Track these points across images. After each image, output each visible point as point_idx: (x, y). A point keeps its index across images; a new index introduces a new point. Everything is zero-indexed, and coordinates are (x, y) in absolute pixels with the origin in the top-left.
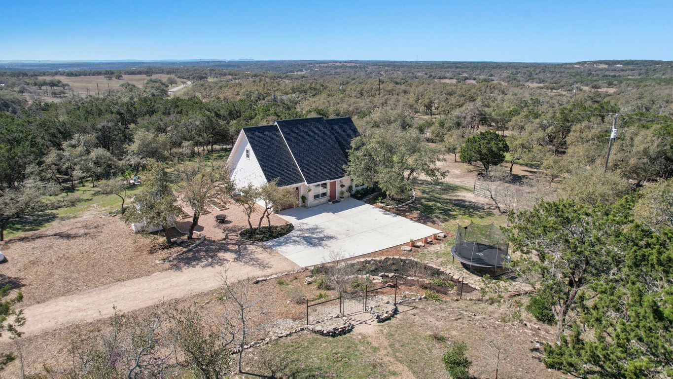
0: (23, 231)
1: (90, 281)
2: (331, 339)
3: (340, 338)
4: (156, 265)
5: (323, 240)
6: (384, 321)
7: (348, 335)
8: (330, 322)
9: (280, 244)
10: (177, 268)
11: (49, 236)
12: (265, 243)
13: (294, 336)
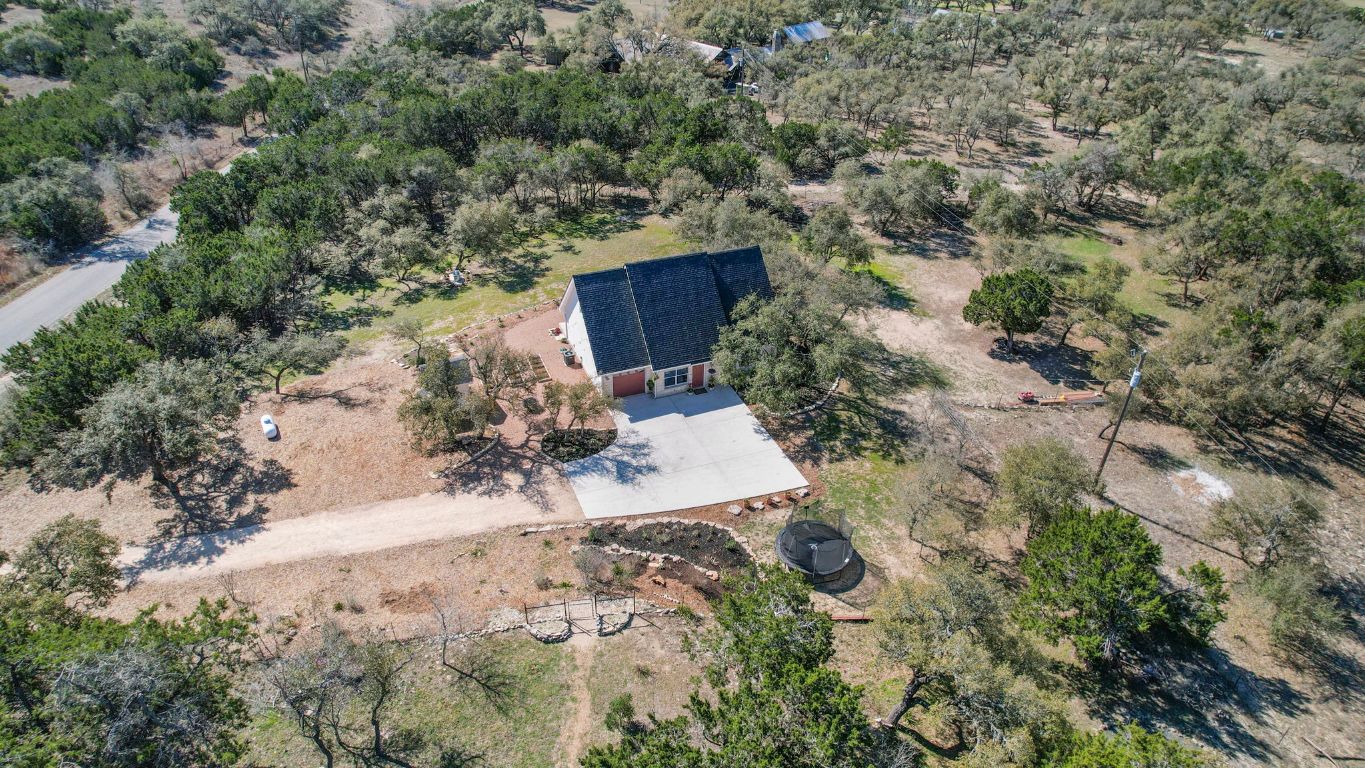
0: (307, 373)
1: (355, 491)
2: (542, 644)
3: (551, 646)
4: (429, 478)
5: (640, 472)
6: (606, 635)
7: (561, 644)
8: (552, 624)
9: (584, 470)
10: (450, 490)
11: (326, 396)
12: (565, 465)
13: (511, 633)
